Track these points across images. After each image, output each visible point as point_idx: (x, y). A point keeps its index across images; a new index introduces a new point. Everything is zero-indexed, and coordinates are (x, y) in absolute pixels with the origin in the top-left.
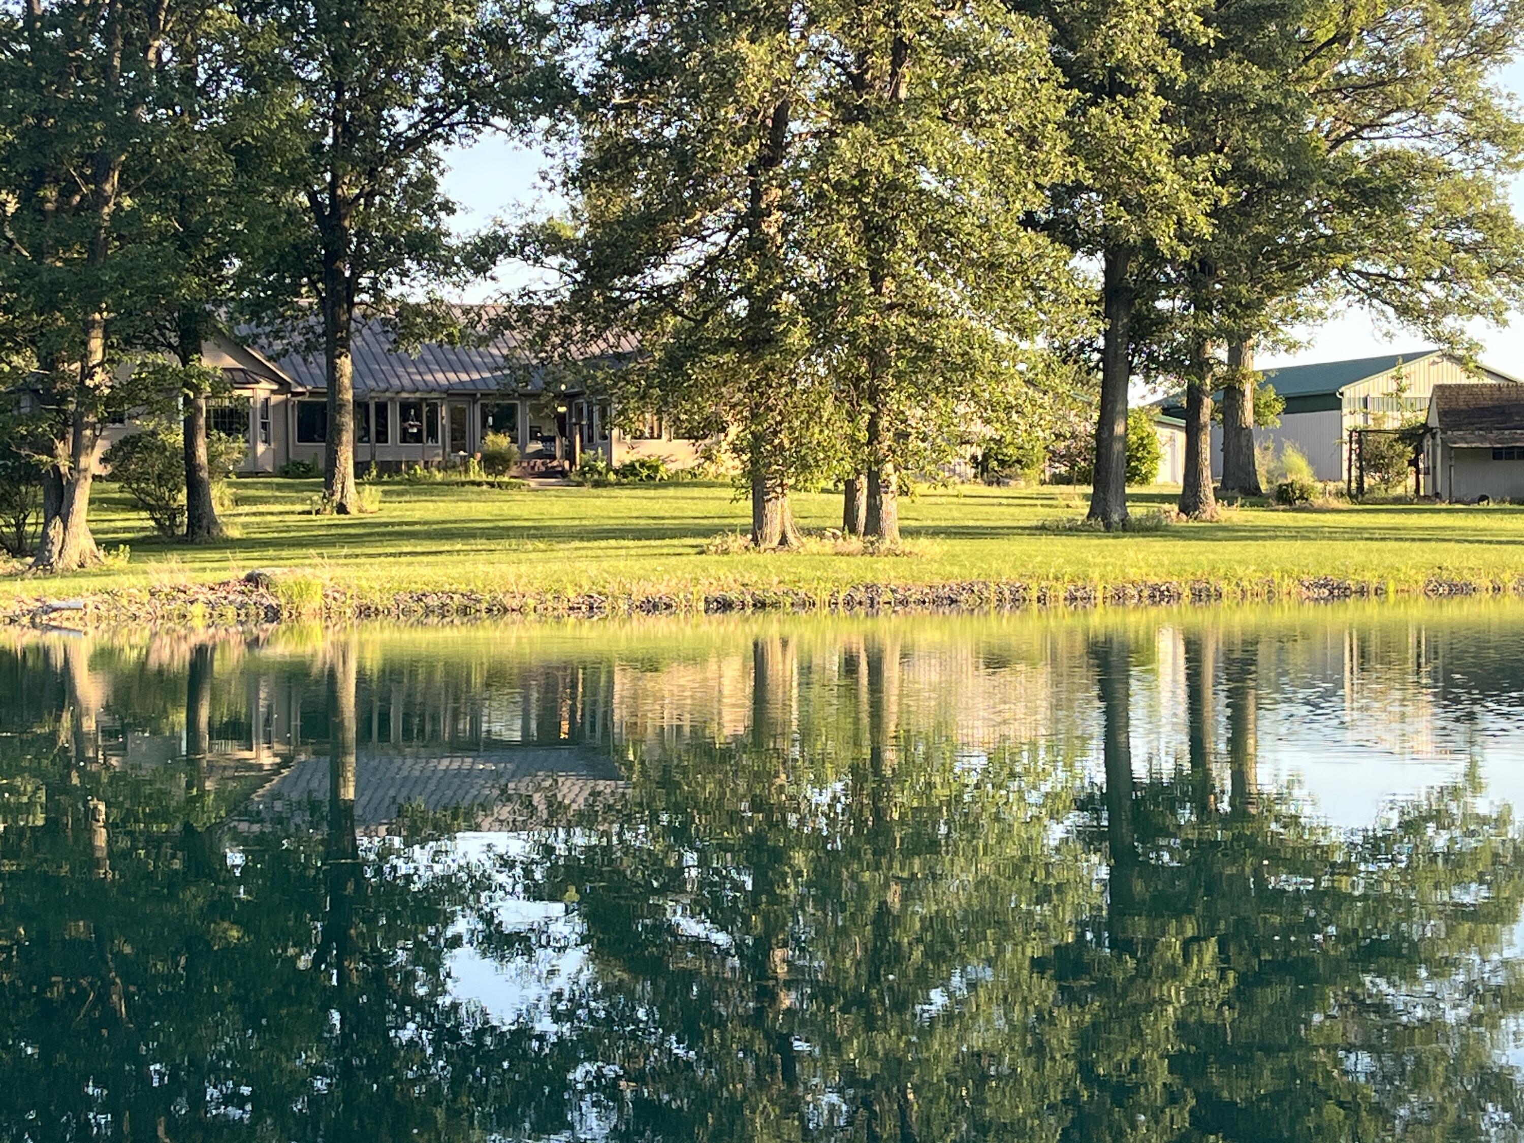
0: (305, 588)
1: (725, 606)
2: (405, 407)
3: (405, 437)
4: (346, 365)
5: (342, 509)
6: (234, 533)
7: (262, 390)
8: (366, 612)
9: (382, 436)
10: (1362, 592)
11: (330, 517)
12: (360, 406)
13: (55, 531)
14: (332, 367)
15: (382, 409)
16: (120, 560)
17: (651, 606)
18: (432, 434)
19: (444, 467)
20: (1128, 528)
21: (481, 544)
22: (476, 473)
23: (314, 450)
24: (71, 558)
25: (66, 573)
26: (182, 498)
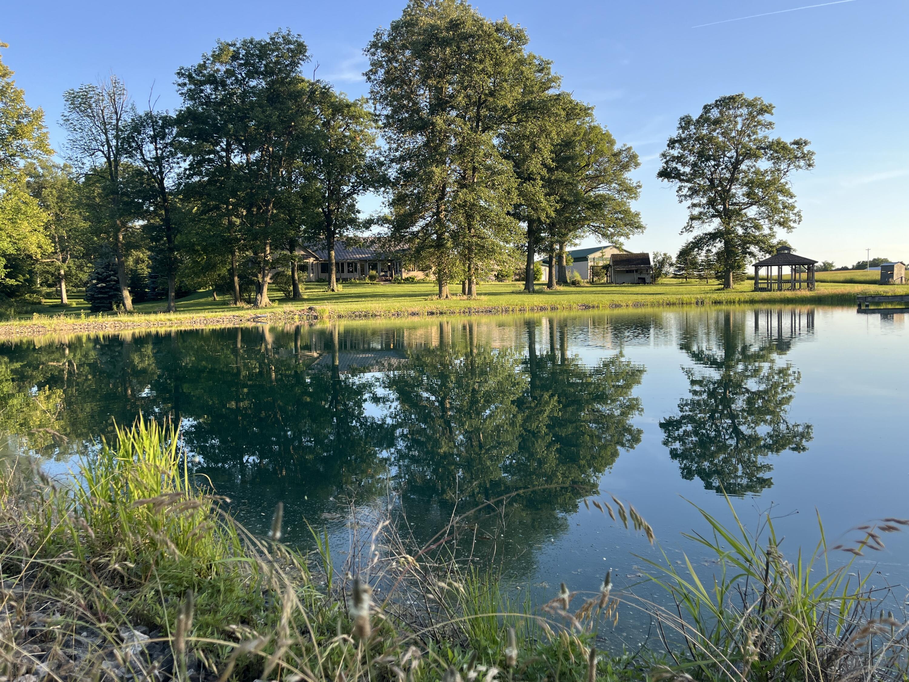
0: (324, 311)
1: (432, 313)
2: (349, 264)
3: (349, 271)
4: (333, 253)
5: (333, 290)
6: (305, 297)
7: (311, 260)
8: (340, 317)
9: (343, 271)
10: (593, 307)
11: (330, 292)
12: (337, 264)
13: (259, 297)
14: (329, 254)
15: (342, 265)
16: (276, 304)
17: (413, 314)
18: (356, 271)
19: (359, 279)
20: (535, 292)
21: (369, 299)
22: (367, 281)
23: (325, 276)
24: (263, 304)
25: (262, 308)
26: (291, 288)
